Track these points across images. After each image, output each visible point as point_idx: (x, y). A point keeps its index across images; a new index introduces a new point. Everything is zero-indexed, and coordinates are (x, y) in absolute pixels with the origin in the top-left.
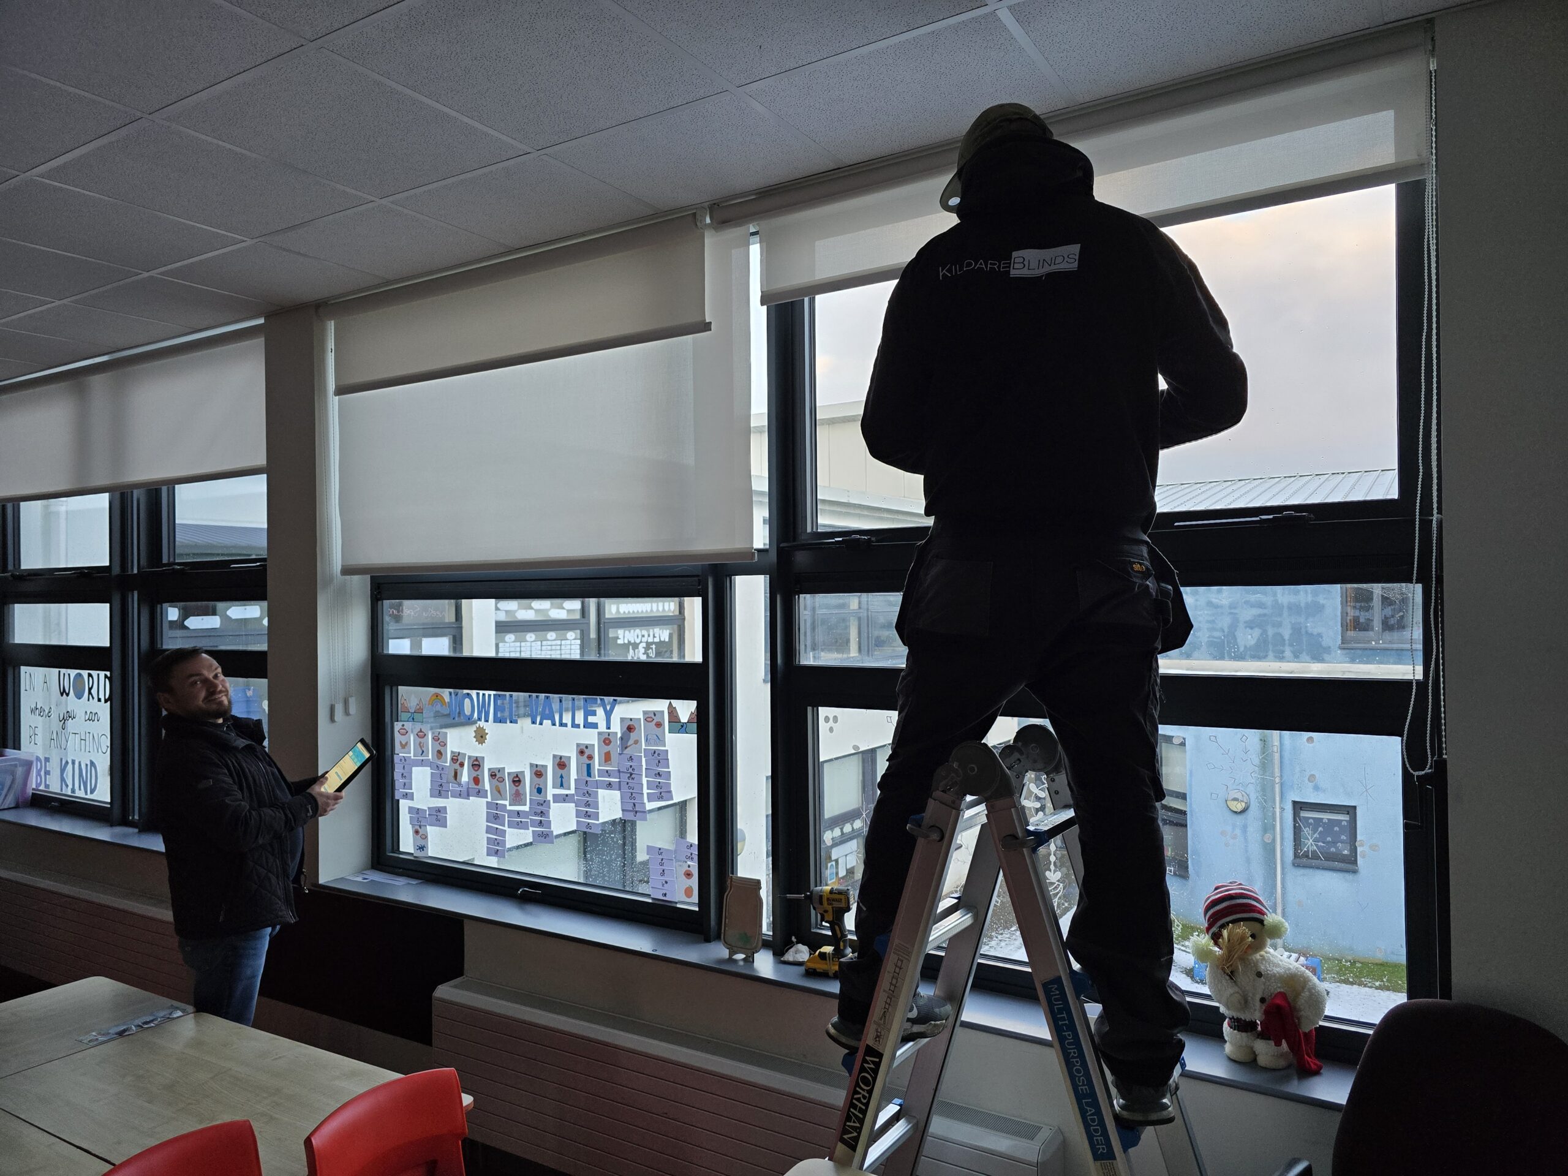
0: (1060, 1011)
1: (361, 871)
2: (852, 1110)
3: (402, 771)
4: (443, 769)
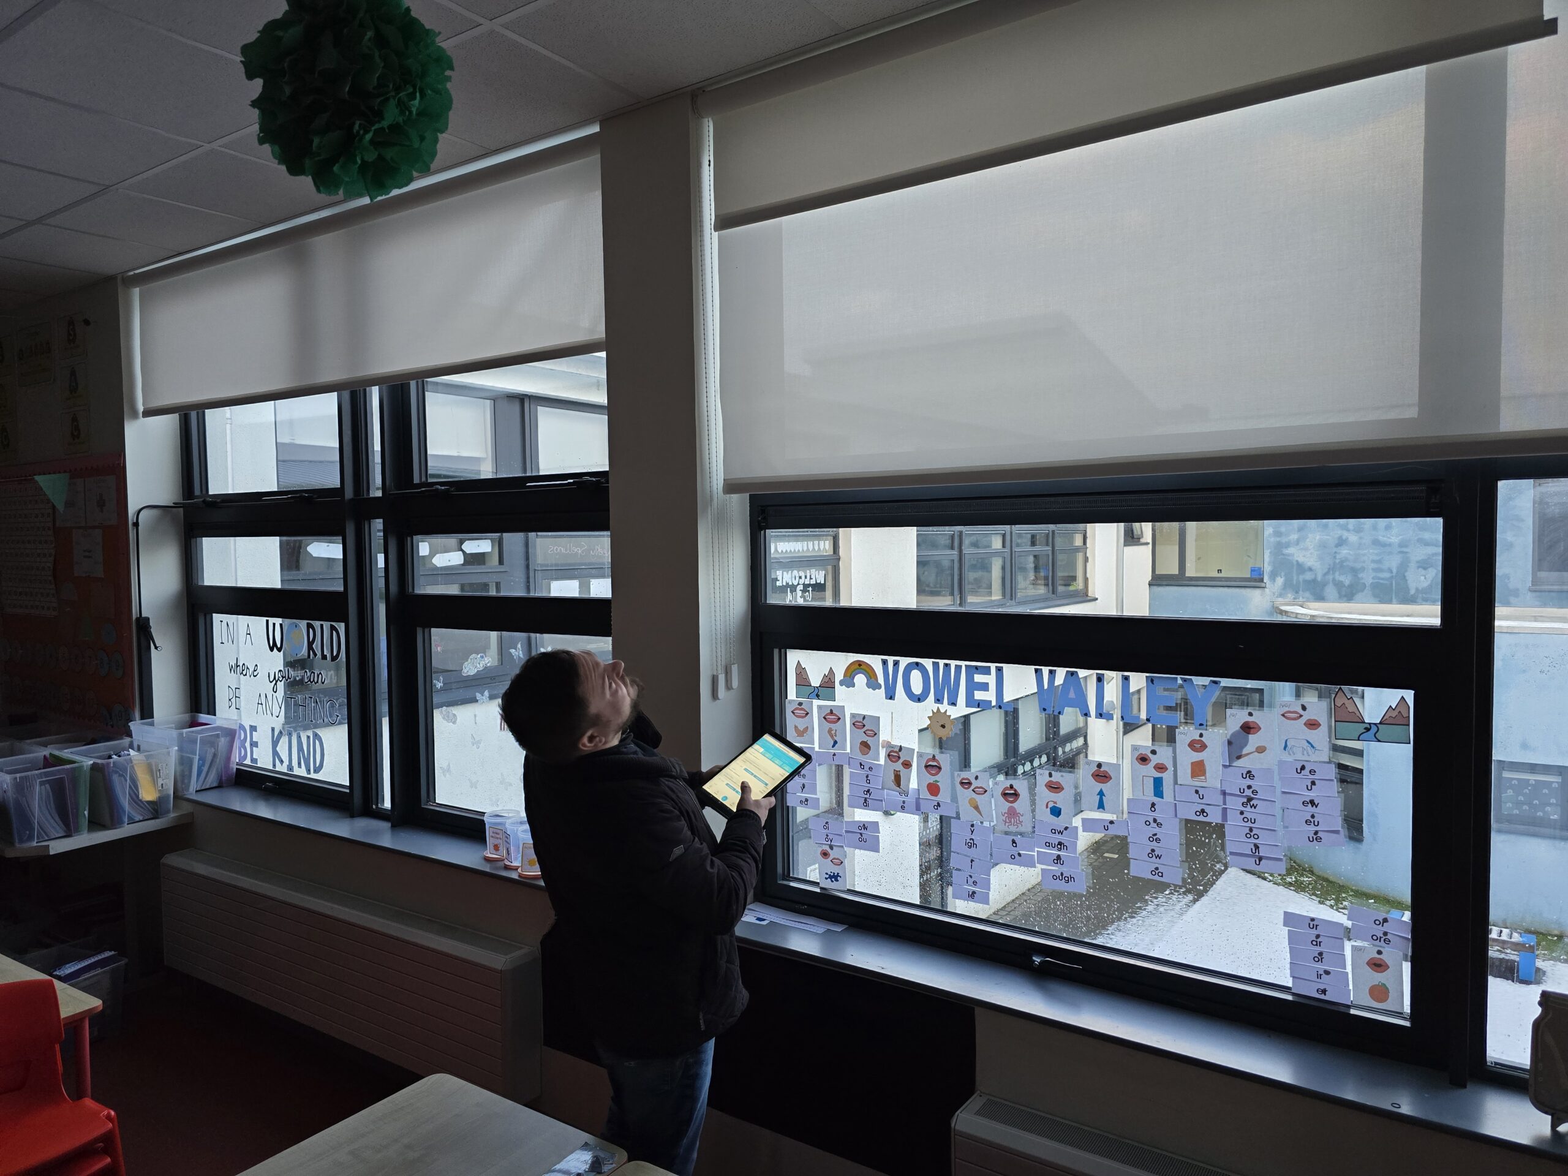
4: (871, 768)
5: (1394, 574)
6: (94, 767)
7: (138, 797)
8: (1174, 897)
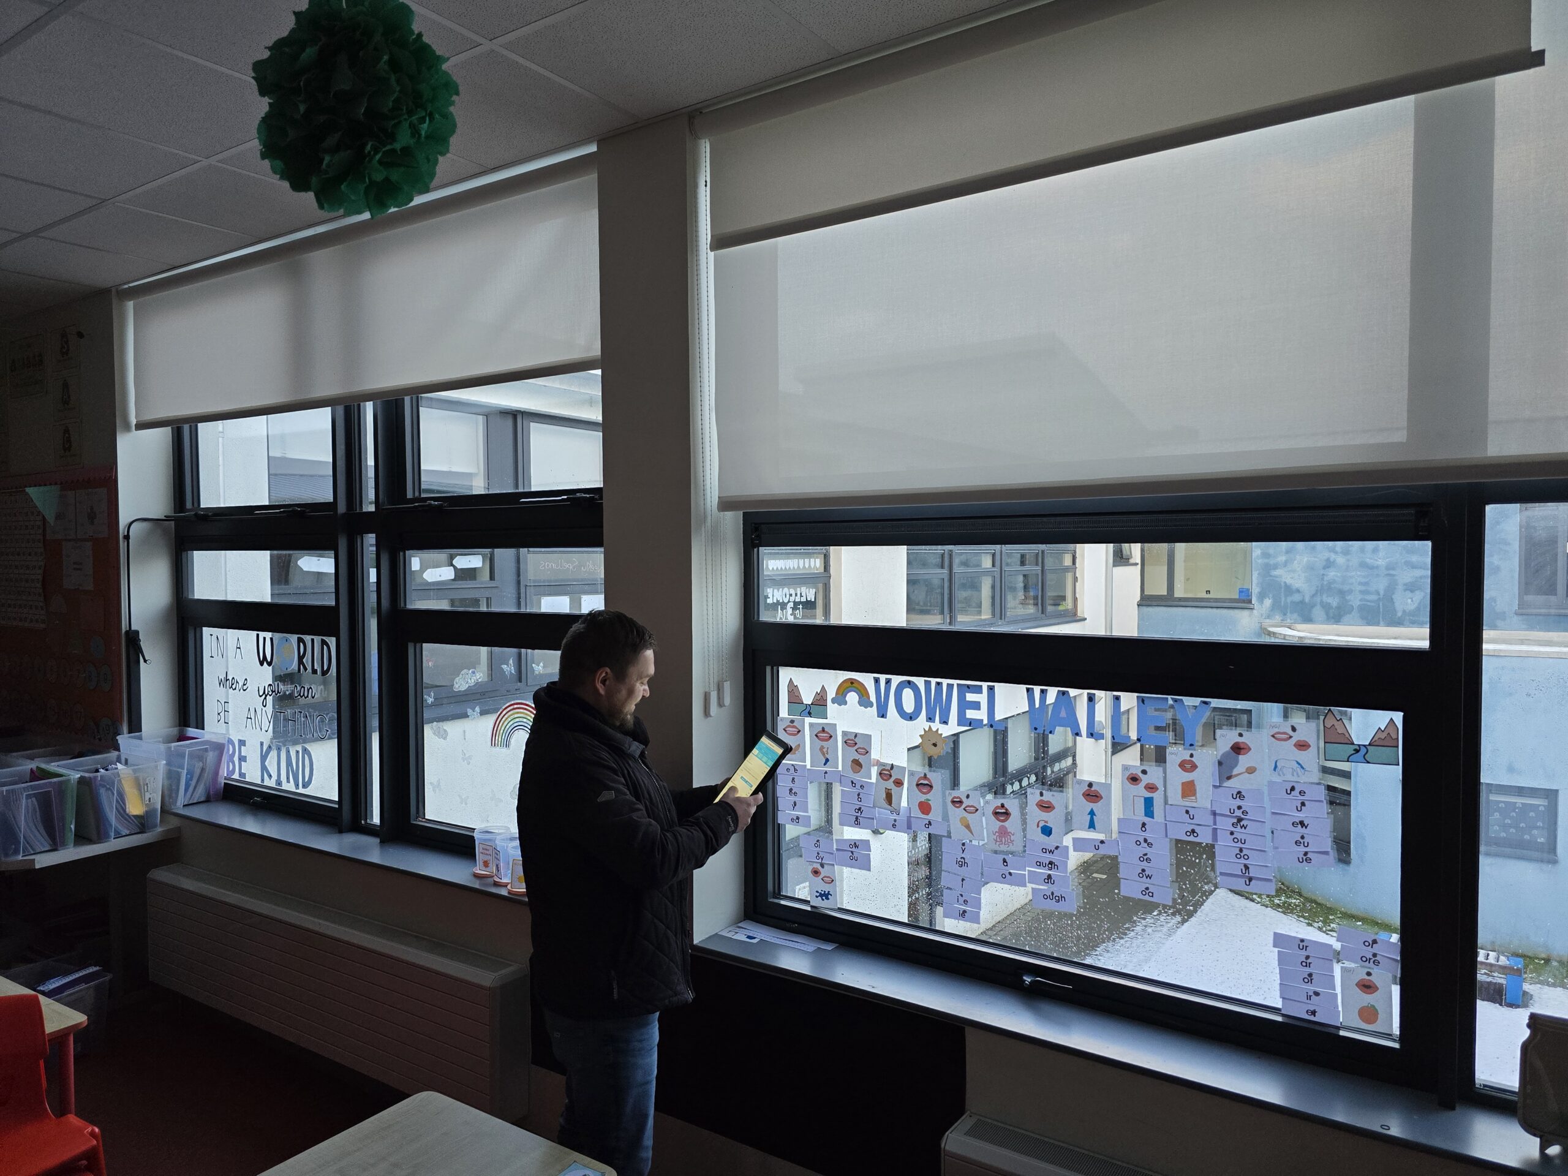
1: (734, 924)
3: (791, 785)
4: (862, 786)
5: (1381, 597)
6: (82, 781)
7: (125, 811)
8: (1162, 918)
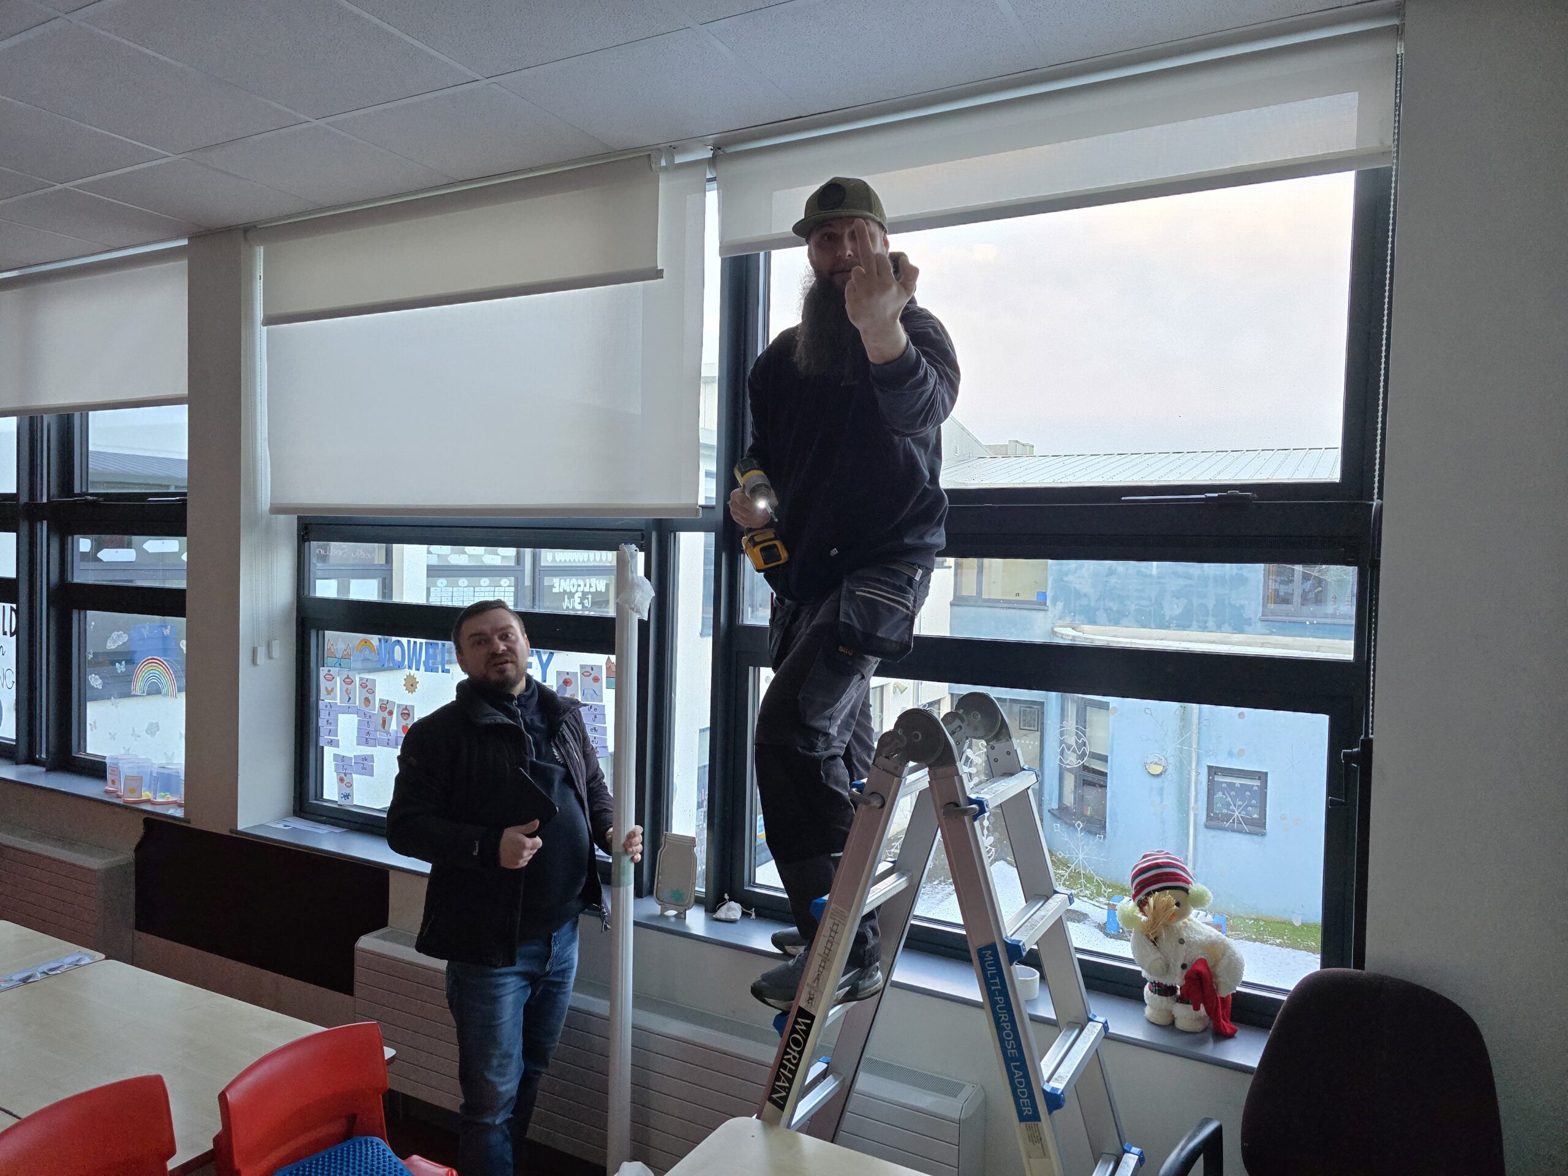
0: (993, 976)
1: (282, 819)
2: (781, 1070)
3: (328, 717)
4: (370, 717)
5: (1153, 601)
